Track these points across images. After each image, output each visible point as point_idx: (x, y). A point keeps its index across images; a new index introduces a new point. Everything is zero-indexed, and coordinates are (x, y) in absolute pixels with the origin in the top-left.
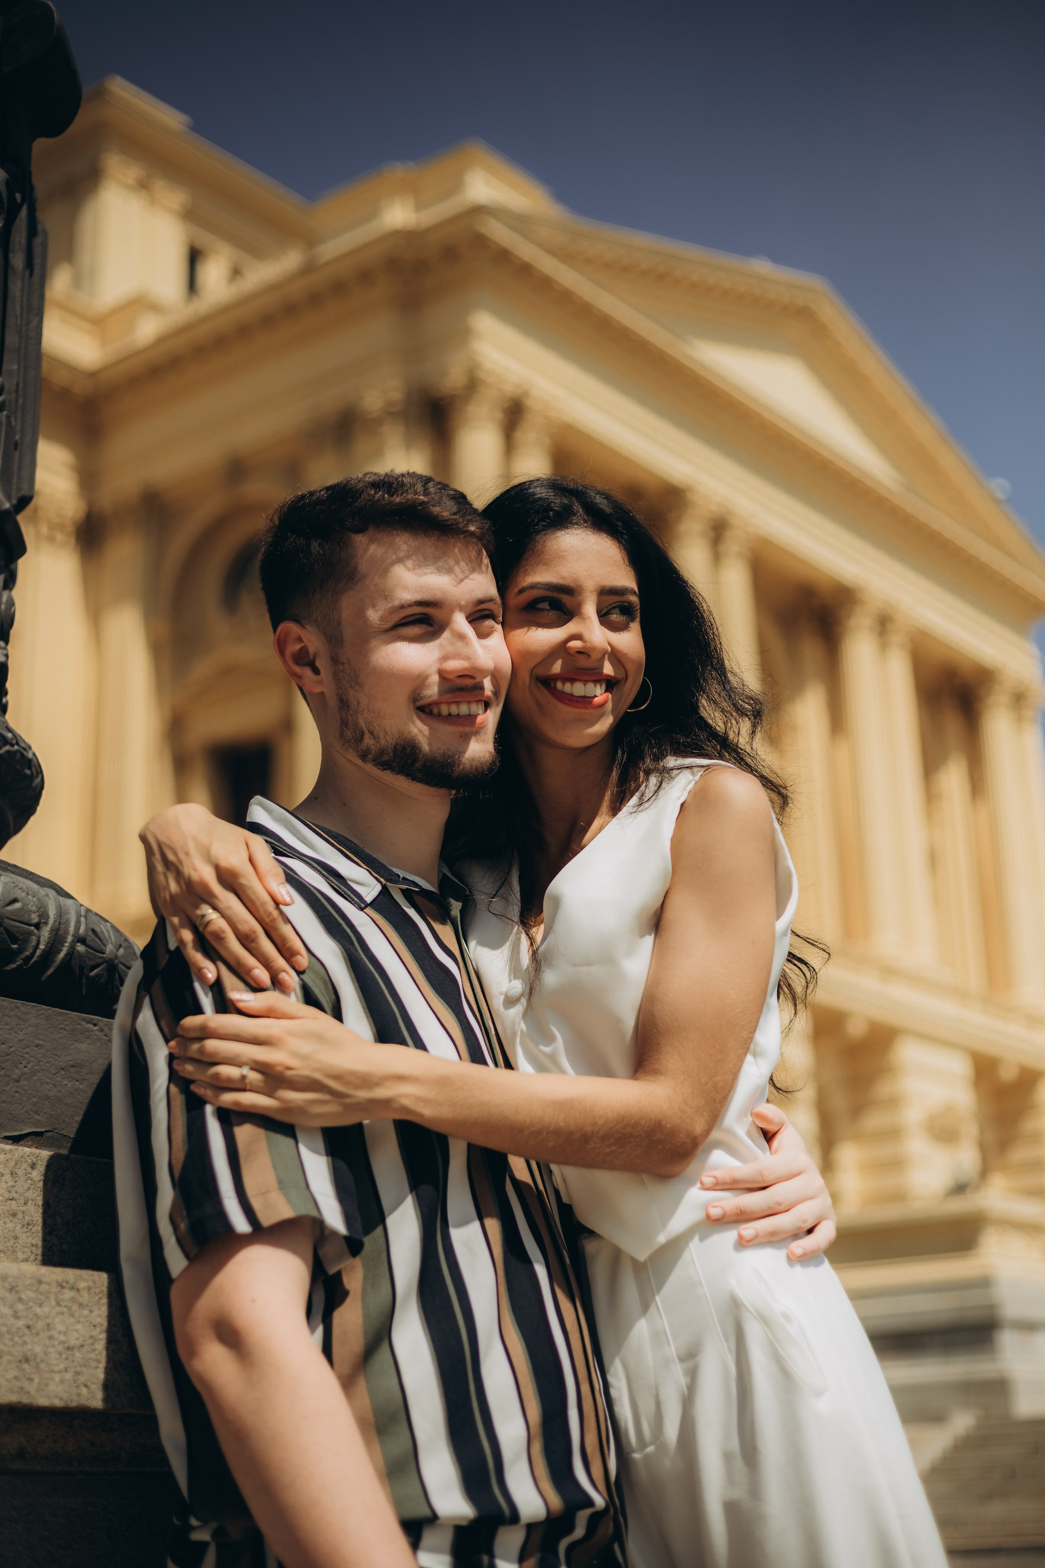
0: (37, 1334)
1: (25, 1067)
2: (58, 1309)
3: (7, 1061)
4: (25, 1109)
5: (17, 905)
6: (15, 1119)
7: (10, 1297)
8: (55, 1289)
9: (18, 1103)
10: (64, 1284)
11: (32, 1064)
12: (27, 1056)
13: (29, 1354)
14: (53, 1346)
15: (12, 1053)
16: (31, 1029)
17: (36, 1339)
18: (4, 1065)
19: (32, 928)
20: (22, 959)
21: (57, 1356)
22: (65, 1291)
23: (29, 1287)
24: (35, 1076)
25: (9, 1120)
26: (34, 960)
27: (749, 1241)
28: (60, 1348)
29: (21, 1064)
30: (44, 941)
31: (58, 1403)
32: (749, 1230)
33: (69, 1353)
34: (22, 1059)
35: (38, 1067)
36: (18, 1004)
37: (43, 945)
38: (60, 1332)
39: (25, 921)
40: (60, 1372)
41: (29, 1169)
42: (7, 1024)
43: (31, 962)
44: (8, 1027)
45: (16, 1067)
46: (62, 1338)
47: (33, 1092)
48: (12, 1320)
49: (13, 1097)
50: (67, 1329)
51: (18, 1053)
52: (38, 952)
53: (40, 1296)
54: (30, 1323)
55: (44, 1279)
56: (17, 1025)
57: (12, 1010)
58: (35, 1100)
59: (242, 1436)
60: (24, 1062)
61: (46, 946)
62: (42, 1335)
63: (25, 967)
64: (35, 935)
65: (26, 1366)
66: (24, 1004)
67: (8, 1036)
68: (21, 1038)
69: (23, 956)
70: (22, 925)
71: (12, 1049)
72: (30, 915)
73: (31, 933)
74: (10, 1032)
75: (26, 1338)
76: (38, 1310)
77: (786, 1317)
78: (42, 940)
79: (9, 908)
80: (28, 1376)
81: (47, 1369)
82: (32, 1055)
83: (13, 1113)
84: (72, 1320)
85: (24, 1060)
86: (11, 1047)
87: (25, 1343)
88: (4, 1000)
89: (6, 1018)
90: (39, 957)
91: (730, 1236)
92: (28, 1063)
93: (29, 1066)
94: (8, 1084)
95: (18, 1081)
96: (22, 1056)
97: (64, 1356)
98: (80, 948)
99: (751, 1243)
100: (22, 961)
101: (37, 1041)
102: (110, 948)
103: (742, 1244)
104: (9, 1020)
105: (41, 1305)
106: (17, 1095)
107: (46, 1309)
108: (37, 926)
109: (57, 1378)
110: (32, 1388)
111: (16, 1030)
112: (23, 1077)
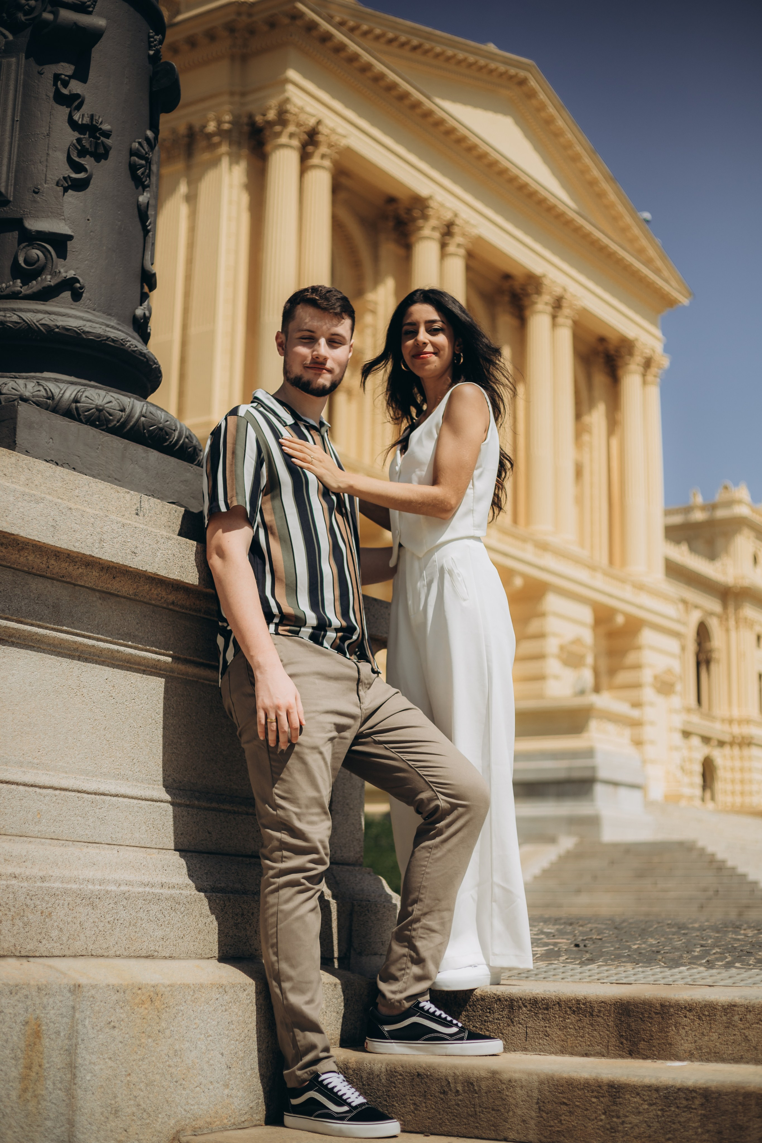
5: (168, 423)
20: (170, 441)
52: (174, 440)
59: (220, 581)
61: (177, 438)
63: (170, 444)
64: (173, 434)
70: (169, 430)
72: (172, 427)
78: (175, 436)
98: (187, 440)
102: (194, 442)
108: (174, 430)
110: (184, 576)
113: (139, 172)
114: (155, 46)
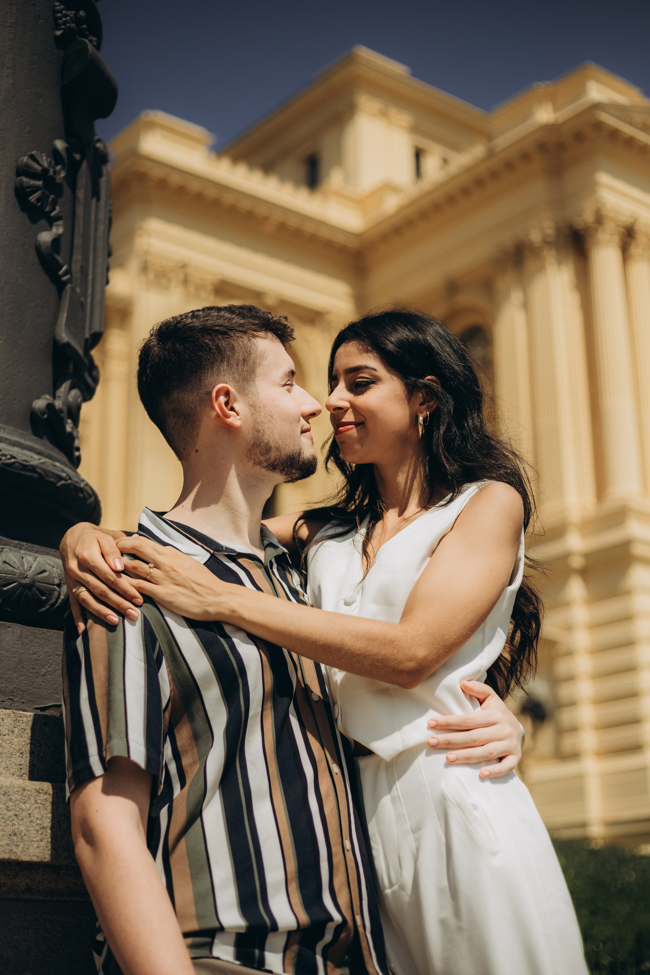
0: (22, 819)
1: (49, 667)
2: (37, 805)
3: (37, 664)
4: (49, 692)
5: (45, 574)
6: (42, 698)
7: (4, 798)
8: (34, 794)
9: (45, 689)
10: (40, 791)
11: (53, 666)
12: (51, 661)
13: (16, 831)
14: (33, 827)
15: (41, 660)
16: (53, 645)
17: (21, 823)
18: (35, 667)
19: (55, 587)
20: (49, 605)
21: (36, 832)
22: (41, 795)
23: (16, 793)
24: (56, 672)
25: (39, 698)
26: (57, 605)
27: (452, 762)
28: (37, 828)
29: (46, 665)
30: (63, 594)
31: (35, 859)
32: (453, 755)
33: (43, 830)
34: (47, 663)
35: (58, 668)
36: (45, 631)
37: (63, 596)
38: (37, 819)
39: (51, 583)
40: (37, 841)
41: (43, 726)
42: (37, 643)
43: (56, 606)
44: (38, 645)
45: (43, 667)
46: (39, 822)
47: (54, 682)
48: (6, 811)
49: (41, 685)
50: (42, 817)
51: (44, 659)
52: (60, 601)
53: (24, 798)
54: (17, 813)
55: (26, 788)
56: (44, 643)
57: (41, 635)
58: (56, 686)
60: (48, 665)
61: (65, 597)
62: (25, 820)
63: (51, 610)
64: (56, 590)
65: (14, 838)
66: (49, 631)
67: (38, 650)
68: (46, 651)
69: (50, 603)
70: (48, 585)
71: (40, 657)
72: (54, 579)
73: (54, 590)
74: (39, 647)
75: (14, 822)
76: (23, 806)
77: (475, 807)
78: (62, 594)
79: (40, 576)
80: (16, 843)
81: (29, 840)
82: (54, 660)
83: (41, 694)
84: (46, 812)
85: (48, 663)
86: (40, 656)
87: (14, 824)
88: (36, 629)
89: (37, 639)
90: (60, 603)
91: (441, 758)
92: (51, 665)
93: (52, 667)
94: (38, 677)
95: (44, 676)
96: (47, 661)
97: (40, 832)
99: (454, 763)
100: (49, 606)
101: (57, 652)
103: (450, 763)
104: (38, 640)
105: (24, 803)
106: (44, 684)
107: (28, 805)
109: (35, 845)
110: (18, 851)
111: (43, 646)
112: (48, 673)
113: (33, 198)
114: (65, 23)
